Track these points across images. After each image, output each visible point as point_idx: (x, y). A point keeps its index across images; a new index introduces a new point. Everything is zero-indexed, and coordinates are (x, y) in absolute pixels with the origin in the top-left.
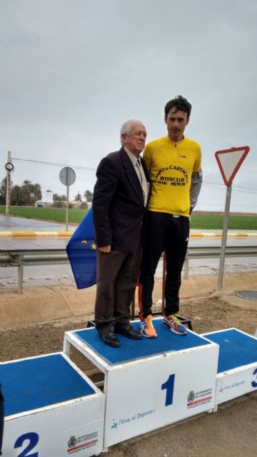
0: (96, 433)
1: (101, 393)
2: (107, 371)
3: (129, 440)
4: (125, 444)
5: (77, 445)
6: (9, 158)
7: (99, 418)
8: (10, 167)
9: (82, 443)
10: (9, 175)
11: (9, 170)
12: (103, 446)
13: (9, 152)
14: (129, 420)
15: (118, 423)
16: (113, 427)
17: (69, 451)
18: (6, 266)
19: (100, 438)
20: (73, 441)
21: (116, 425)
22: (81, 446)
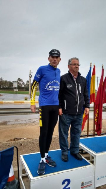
0: (92, 181)
1: (93, 165)
2: (96, 156)
3: (103, 185)
4: (102, 187)
5: (85, 186)
6: (30, 72)
7: (92, 175)
8: (31, 76)
9: (86, 185)
10: (30, 79)
11: (30, 77)
12: (94, 187)
13: (30, 70)
14: (104, 177)
15: (100, 178)
16: (98, 179)
17: (81, 188)
18: (37, 114)
19: (93, 183)
20: (83, 184)
21: (99, 178)
22: (86, 186)
